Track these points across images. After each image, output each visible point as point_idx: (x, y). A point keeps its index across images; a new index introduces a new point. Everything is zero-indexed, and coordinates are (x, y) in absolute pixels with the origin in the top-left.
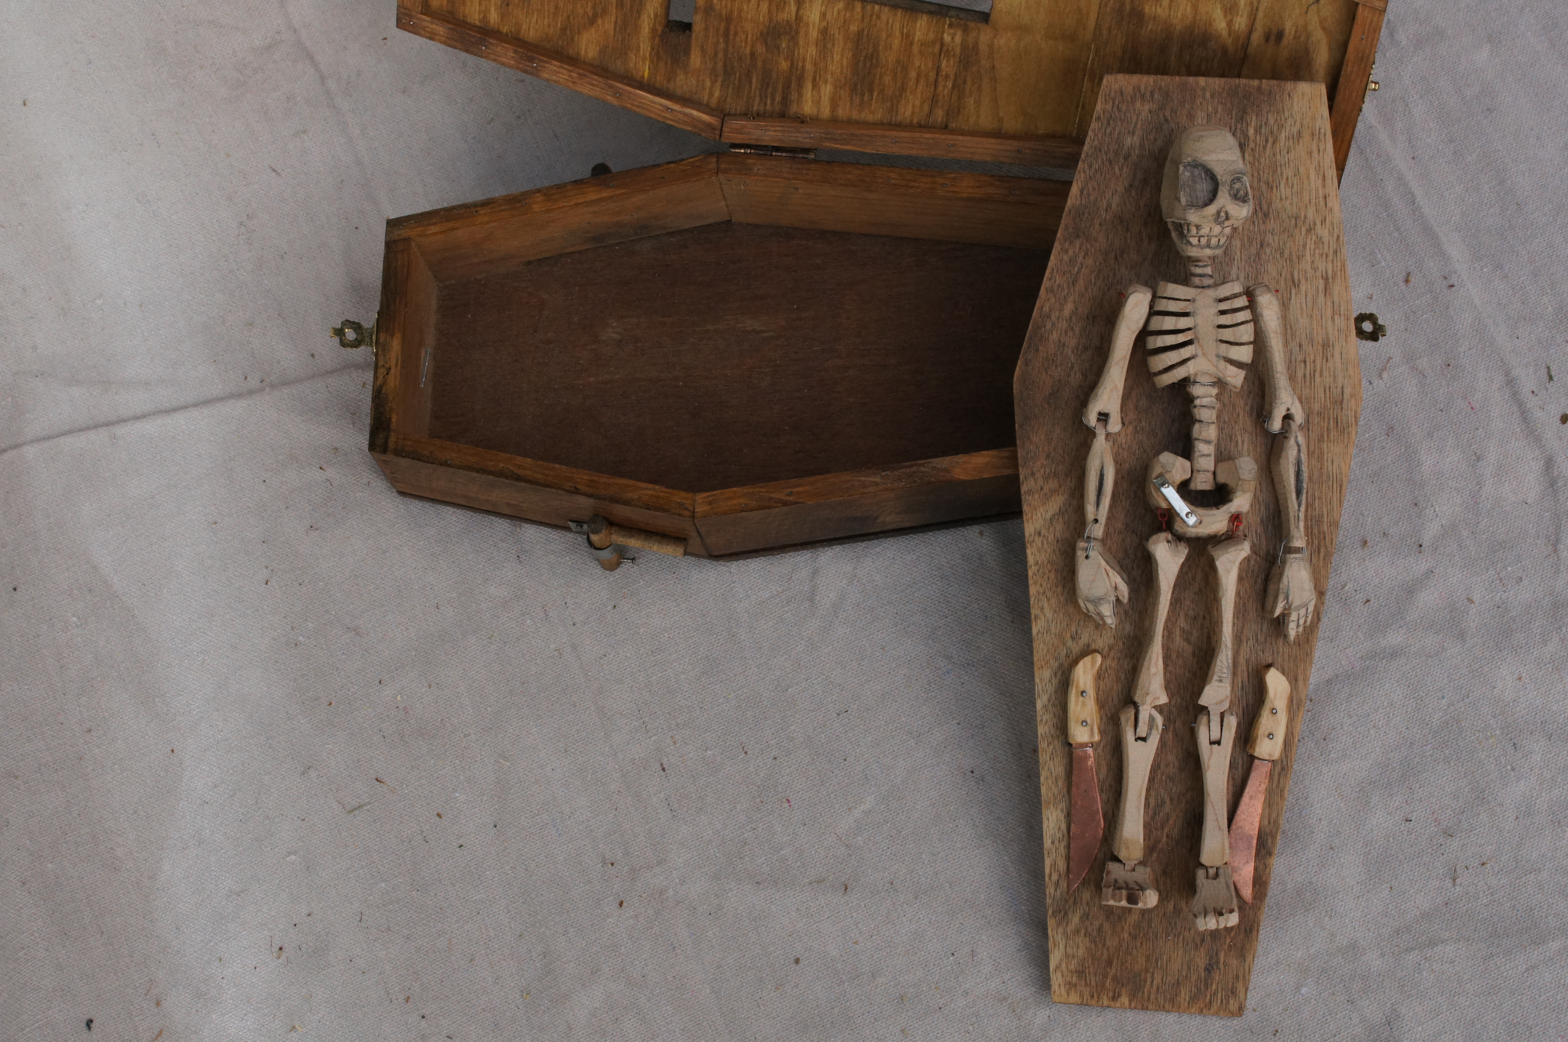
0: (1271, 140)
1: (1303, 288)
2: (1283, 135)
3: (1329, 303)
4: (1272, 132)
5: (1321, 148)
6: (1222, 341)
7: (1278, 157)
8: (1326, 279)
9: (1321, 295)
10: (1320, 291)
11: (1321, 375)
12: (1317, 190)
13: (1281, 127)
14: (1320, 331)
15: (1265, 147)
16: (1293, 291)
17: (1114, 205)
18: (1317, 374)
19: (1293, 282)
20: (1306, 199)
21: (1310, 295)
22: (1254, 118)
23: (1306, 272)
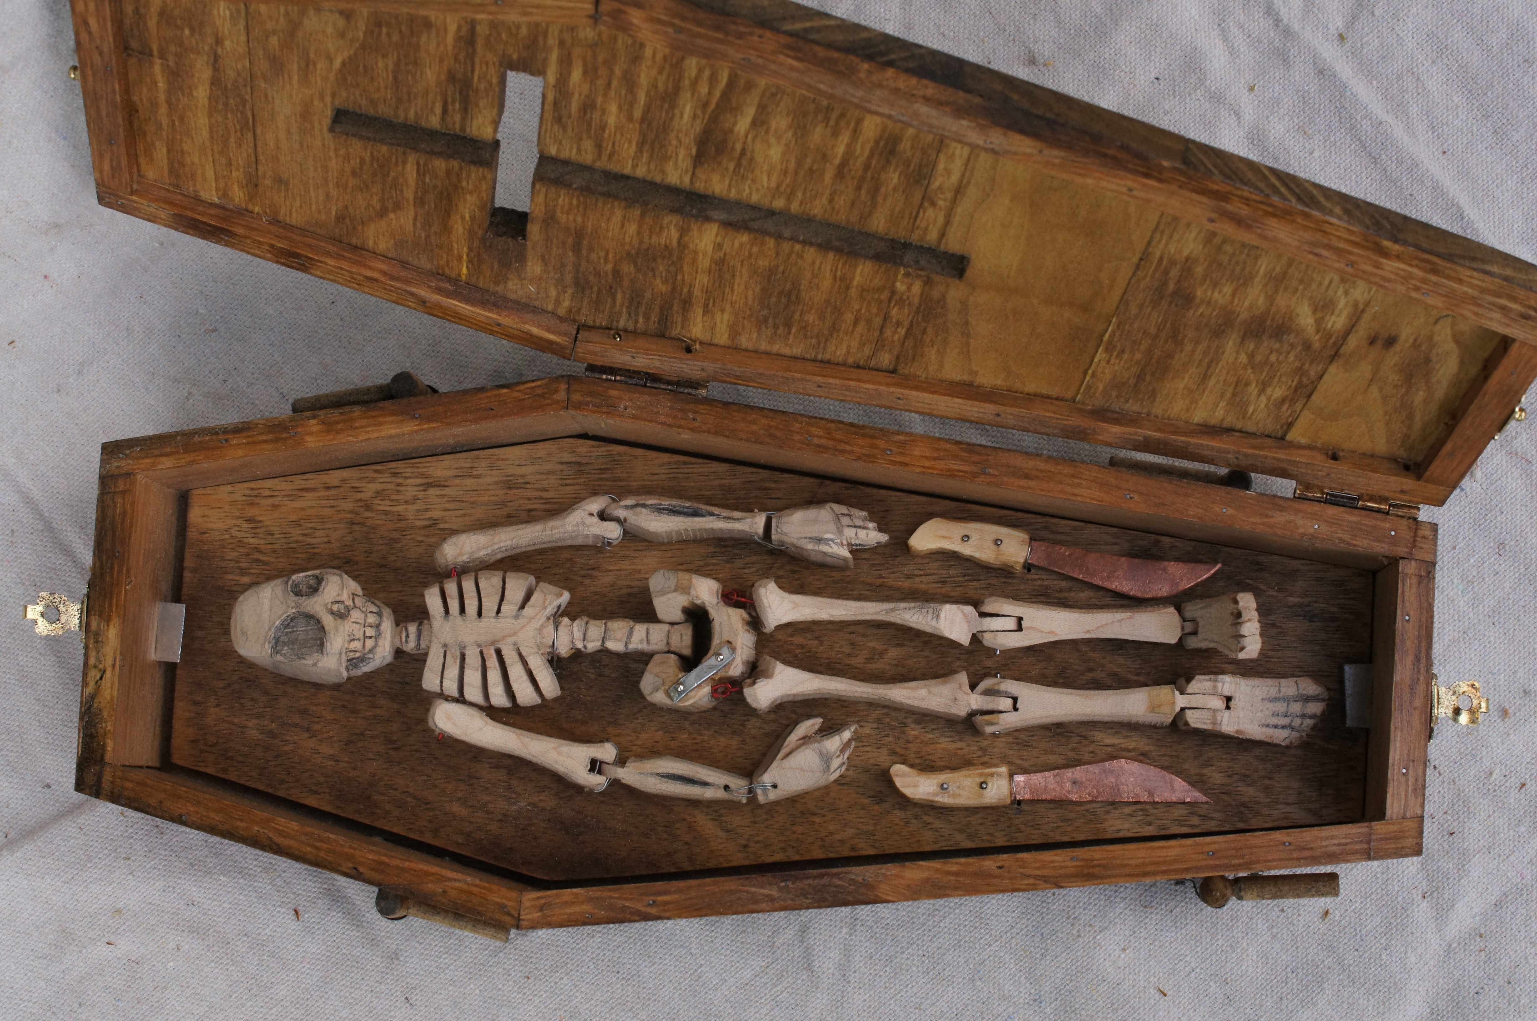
0: (257, 556)
1: (437, 514)
2: (252, 541)
3: (457, 481)
4: (248, 555)
5: (268, 493)
6: (499, 611)
7: (277, 546)
8: (429, 485)
9: (447, 491)
10: (443, 492)
11: (546, 490)
12: (319, 498)
13: (241, 543)
14: (492, 492)
15: (265, 563)
16: (442, 526)
17: (331, 752)
18: (545, 495)
19: (430, 526)
20: (328, 511)
21: (448, 506)
22: (230, 577)
23: (418, 511)
